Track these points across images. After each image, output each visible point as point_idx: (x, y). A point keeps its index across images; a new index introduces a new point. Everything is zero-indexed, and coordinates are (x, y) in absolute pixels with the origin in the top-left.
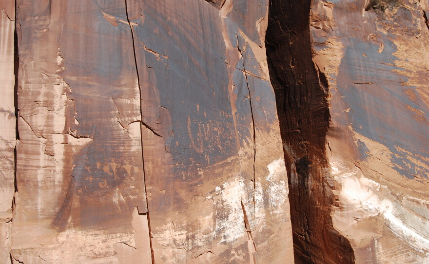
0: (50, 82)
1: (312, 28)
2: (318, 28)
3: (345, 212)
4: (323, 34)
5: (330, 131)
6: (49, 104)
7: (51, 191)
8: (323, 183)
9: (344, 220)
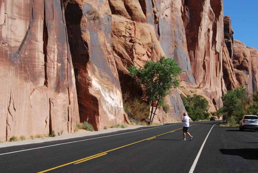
0: (54, 44)
1: (81, 24)
2: (82, 25)
3: (92, 88)
4: (84, 27)
5: (88, 62)
6: (54, 52)
7: (54, 80)
8: (85, 78)
9: (91, 91)
